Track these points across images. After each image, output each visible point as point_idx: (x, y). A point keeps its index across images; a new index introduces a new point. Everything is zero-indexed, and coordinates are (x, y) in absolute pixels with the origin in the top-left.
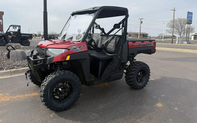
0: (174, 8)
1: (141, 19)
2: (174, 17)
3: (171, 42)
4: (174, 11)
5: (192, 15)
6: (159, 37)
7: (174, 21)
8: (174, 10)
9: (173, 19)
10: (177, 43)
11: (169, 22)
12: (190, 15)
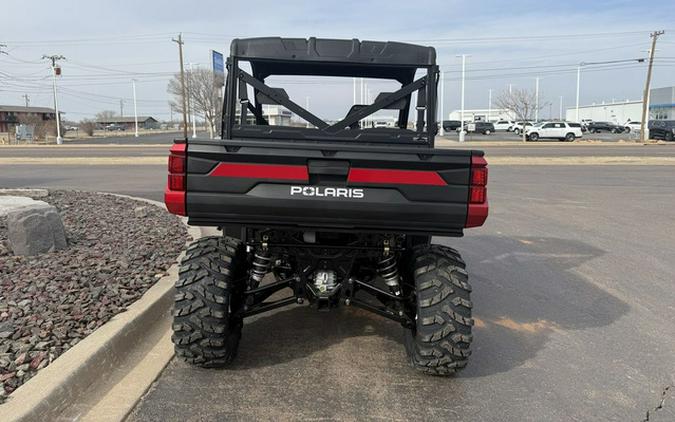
0: (180, 37)
1: (53, 59)
4: (178, 45)
5: (223, 59)
6: (106, 124)
7: (183, 76)
8: (180, 43)
9: (179, 70)
11: (173, 78)
12: (218, 61)
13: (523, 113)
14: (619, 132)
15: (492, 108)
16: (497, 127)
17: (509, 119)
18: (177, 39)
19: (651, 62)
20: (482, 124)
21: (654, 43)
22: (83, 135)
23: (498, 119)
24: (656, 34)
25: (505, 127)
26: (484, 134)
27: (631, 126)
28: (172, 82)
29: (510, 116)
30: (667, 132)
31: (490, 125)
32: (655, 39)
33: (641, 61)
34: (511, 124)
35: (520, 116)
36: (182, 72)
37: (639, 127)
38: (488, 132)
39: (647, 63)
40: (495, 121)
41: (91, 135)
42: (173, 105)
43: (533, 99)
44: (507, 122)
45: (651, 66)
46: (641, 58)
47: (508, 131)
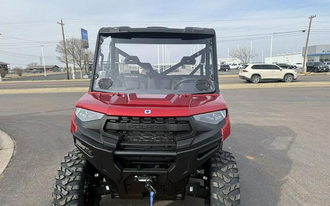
2: (63, 35)
3: (67, 77)
4: (61, 26)
5: (87, 33)
6: (32, 69)
7: (64, 43)
8: (62, 24)
9: (63, 39)
10: (73, 78)
11: (59, 44)
12: (84, 35)
13: (244, 60)
14: (291, 69)
15: (229, 58)
16: (231, 67)
17: (237, 63)
18: (60, 22)
19: (309, 32)
20: (224, 66)
21: (311, 22)
22: (17, 76)
23: (232, 63)
24: (312, 17)
25: (235, 67)
26: (225, 71)
27: (297, 66)
28: (58, 46)
29: (238, 61)
30: (315, 68)
31: (228, 66)
32: (311, 20)
33: (304, 31)
34: (238, 66)
35: (243, 61)
36: (64, 41)
37: (301, 66)
38: (227, 70)
39: (307, 32)
40: (230, 64)
41: (20, 76)
42: (59, 58)
43: (249, 52)
44: (236, 65)
45: (308, 34)
46: (303, 30)
47: (237, 69)
